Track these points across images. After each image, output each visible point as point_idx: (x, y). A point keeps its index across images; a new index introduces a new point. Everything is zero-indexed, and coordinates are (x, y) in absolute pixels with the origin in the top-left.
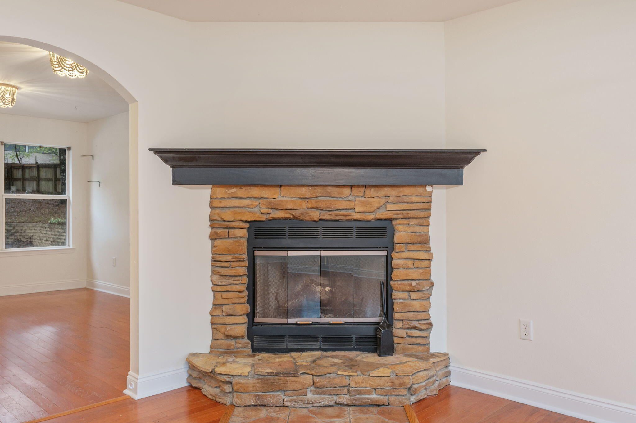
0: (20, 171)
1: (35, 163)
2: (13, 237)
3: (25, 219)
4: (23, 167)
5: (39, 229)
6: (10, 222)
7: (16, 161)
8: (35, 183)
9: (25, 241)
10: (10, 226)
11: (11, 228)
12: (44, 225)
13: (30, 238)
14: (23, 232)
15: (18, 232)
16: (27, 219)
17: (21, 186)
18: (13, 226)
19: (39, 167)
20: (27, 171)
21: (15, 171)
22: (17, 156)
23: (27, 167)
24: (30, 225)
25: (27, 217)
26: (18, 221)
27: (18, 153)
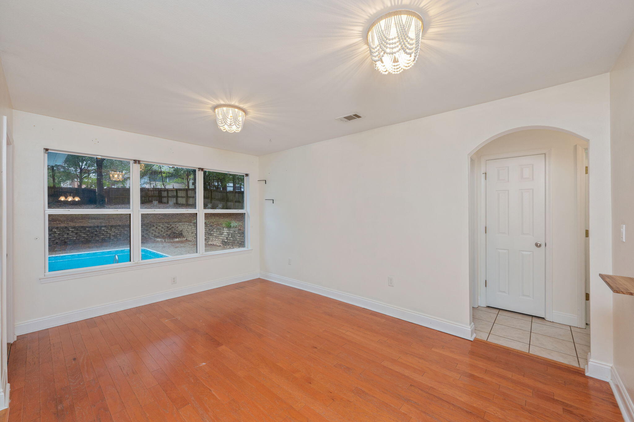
0: (166, 193)
1: (172, 188)
2: (170, 231)
3: (176, 220)
4: (168, 190)
5: (187, 226)
6: (168, 222)
7: (163, 187)
8: (175, 199)
9: (178, 233)
10: (168, 224)
11: (169, 226)
12: (190, 224)
13: (181, 231)
14: (176, 228)
15: (173, 228)
16: (177, 220)
17: (167, 201)
18: (170, 224)
19: (177, 190)
20: (170, 192)
21: (163, 192)
22: (163, 184)
23: (170, 190)
24: (180, 224)
25: (177, 218)
26: (173, 221)
27: (164, 183)
